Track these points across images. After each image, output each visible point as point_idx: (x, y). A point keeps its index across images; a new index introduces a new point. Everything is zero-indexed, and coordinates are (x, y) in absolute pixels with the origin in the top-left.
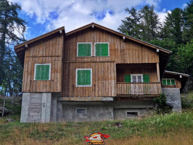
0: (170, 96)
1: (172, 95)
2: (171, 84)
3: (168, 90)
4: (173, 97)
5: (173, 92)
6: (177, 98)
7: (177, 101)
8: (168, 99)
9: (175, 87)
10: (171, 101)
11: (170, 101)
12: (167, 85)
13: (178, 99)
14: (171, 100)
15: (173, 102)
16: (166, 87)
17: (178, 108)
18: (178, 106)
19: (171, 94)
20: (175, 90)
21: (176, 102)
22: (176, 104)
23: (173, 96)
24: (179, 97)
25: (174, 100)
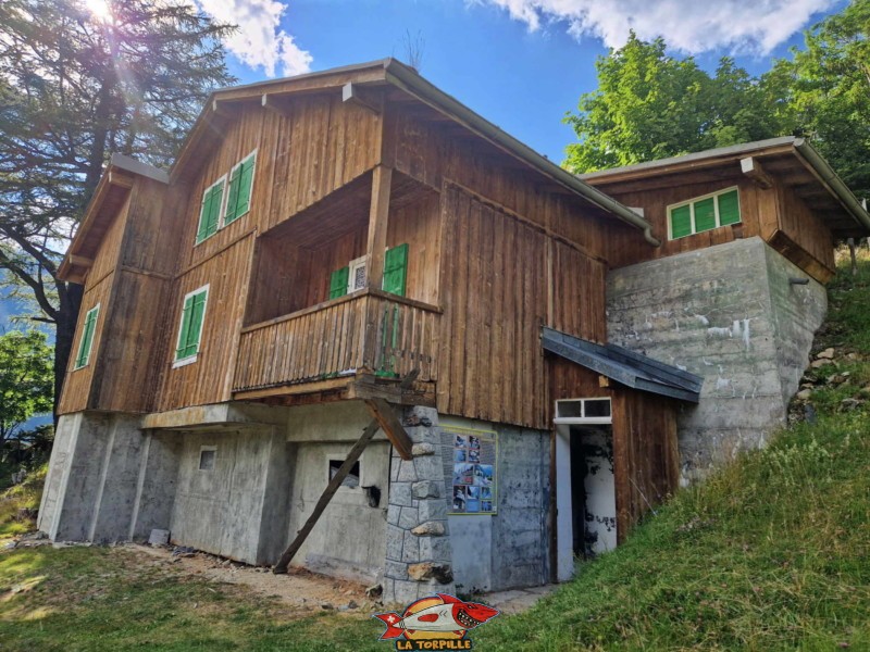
0: (702, 296)
1: (716, 286)
2: (718, 225)
3: (692, 263)
4: (722, 297)
5: (722, 266)
6: (744, 301)
7: (746, 322)
8: (692, 315)
9: (738, 232)
10: (710, 326)
11: (701, 326)
12: (693, 232)
13: (752, 306)
14: (705, 321)
15: (722, 331)
16: (685, 249)
17: (752, 362)
18: (752, 349)
19: (706, 286)
20: (731, 255)
21: (742, 324)
22: (738, 340)
23: (718, 292)
24: (756, 291)
25: (728, 317)
